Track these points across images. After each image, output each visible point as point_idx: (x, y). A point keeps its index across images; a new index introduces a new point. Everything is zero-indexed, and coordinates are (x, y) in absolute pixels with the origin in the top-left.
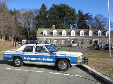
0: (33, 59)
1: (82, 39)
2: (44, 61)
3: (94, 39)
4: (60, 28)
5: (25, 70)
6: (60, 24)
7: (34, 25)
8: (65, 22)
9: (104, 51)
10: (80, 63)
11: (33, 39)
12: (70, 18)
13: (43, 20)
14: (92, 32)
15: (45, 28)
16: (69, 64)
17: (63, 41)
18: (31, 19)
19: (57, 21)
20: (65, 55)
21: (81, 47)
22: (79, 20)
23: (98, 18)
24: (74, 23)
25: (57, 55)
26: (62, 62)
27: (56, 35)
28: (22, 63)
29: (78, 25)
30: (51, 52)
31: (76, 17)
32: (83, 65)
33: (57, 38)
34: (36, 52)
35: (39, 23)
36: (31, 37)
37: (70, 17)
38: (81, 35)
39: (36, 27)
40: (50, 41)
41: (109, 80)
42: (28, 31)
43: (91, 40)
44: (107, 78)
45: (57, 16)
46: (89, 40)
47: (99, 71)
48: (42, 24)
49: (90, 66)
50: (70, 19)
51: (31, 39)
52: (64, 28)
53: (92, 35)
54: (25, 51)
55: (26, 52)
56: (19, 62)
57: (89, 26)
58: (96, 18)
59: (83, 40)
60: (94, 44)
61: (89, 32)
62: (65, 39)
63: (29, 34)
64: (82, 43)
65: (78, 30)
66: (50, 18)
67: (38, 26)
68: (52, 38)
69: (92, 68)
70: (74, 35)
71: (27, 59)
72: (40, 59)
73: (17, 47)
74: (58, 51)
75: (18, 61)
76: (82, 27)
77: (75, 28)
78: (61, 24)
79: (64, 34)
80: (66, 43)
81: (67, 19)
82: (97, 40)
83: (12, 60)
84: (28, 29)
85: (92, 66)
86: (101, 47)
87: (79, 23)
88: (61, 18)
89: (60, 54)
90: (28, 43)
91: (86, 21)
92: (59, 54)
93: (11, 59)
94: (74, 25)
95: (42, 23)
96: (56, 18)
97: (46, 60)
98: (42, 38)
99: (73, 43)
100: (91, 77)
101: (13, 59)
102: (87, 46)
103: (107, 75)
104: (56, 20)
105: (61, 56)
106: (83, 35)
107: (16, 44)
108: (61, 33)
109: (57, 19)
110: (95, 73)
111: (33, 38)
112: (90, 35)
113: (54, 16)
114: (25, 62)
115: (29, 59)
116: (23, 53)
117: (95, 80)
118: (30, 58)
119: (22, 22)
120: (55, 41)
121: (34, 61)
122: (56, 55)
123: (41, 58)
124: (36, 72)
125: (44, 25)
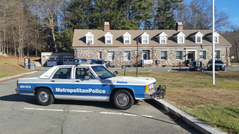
0: (71, 91)
1: (163, 50)
2: (91, 94)
3: (187, 50)
4: (119, 28)
5: (58, 110)
6: (120, 19)
7: (67, 22)
8: (130, 14)
9: (206, 73)
10: (151, 95)
11: (65, 51)
12: (140, 6)
13: (84, 12)
14: (184, 35)
15: (90, 28)
16: (132, 97)
17: (125, 54)
18: (58, 9)
19: (112, 13)
20: (126, 83)
21: (160, 65)
22: (158, 11)
23: (196, 6)
24: (148, 16)
25: (114, 84)
26: (120, 95)
27: (112, 43)
28: (53, 98)
29: (155, 20)
30: (102, 78)
31: (151, 4)
32: (156, 99)
33: (113, 50)
34: (76, 78)
35: (76, 18)
36: (60, 46)
37: (139, 3)
38: (160, 43)
39: (71, 26)
40: (99, 55)
41: (192, 121)
42: (53, 34)
43: (181, 52)
44: (190, 118)
45: (113, 3)
46: (177, 52)
47: (181, 109)
48: (83, 19)
49: (169, 100)
50: (139, 9)
51: (60, 50)
52: (128, 29)
53: (184, 42)
54: (56, 78)
55: (58, 78)
56: (46, 96)
57: (177, 24)
58: (192, 6)
59: (166, 52)
60: (187, 59)
61: (178, 35)
62: (130, 52)
63: (56, 40)
64: (162, 58)
65: (156, 32)
66: (98, 6)
67: (75, 24)
68: (104, 50)
69: (172, 104)
70: (148, 43)
71: (61, 90)
72: (84, 91)
73: (33, 68)
74: (115, 76)
75: (44, 95)
76: (164, 24)
77: (149, 27)
78: (122, 21)
79: (128, 41)
80: (131, 59)
81: (133, 8)
82: (194, 52)
83: (32, 94)
84: (53, 31)
85: (173, 100)
86: (199, 66)
87: (158, 16)
88: (121, 8)
89: (118, 82)
90: (55, 59)
91: (171, 13)
92: (115, 81)
93: (32, 92)
94: (149, 22)
95: (83, 17)
96: (110, 8)
97: (94, 91)
98: (84, 50)
99: (145, 58)
100: (167, 118)
101: (34, 91)
102: (173, 64)
103: (191, 115)
104: (110, 12)
105: (119, 84)
106: (166, 43)
107: (29, 61)
108: (121, 39)
109: (113, 9)
110: (174, 111)
111: (64, 49)
112: (179, 42)
113: (106, 3)
114: (57, 96)
115: (64, 90)
116: (53, 81)
117: (173, 122)
118: (66, 90)
119: (40, 15)
120: (110, 54)
121: (73, 94)
122: (111, 83)
123: (85, 89)
124: (79, 113)
125: (87, 23)
